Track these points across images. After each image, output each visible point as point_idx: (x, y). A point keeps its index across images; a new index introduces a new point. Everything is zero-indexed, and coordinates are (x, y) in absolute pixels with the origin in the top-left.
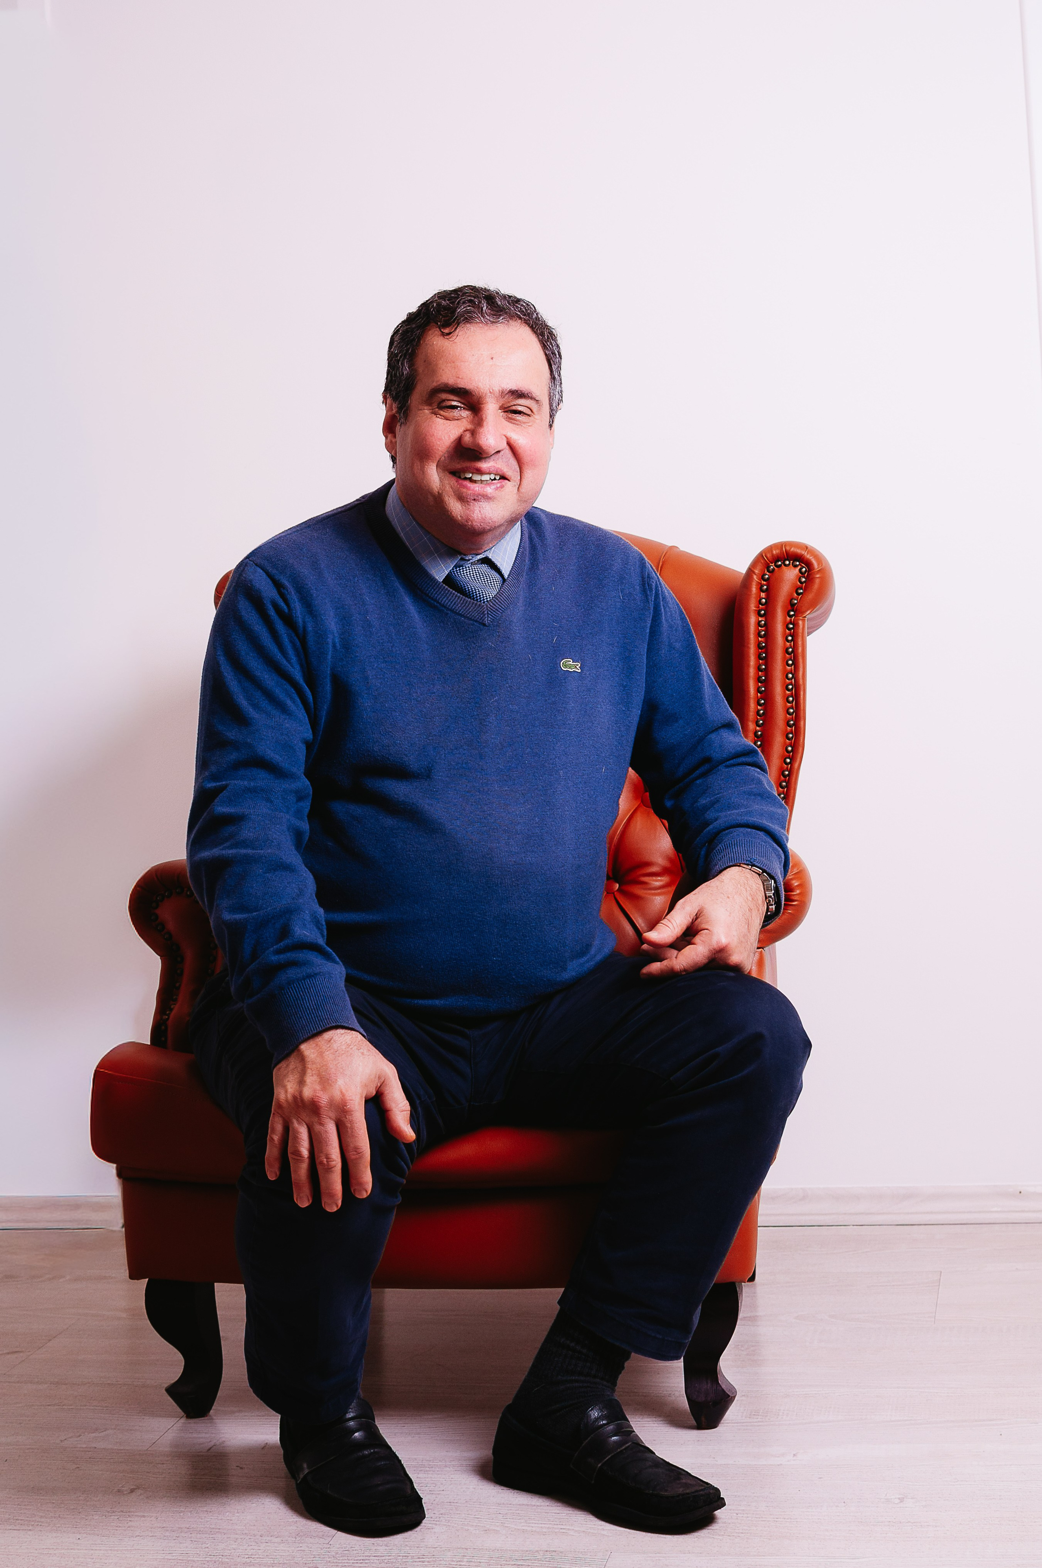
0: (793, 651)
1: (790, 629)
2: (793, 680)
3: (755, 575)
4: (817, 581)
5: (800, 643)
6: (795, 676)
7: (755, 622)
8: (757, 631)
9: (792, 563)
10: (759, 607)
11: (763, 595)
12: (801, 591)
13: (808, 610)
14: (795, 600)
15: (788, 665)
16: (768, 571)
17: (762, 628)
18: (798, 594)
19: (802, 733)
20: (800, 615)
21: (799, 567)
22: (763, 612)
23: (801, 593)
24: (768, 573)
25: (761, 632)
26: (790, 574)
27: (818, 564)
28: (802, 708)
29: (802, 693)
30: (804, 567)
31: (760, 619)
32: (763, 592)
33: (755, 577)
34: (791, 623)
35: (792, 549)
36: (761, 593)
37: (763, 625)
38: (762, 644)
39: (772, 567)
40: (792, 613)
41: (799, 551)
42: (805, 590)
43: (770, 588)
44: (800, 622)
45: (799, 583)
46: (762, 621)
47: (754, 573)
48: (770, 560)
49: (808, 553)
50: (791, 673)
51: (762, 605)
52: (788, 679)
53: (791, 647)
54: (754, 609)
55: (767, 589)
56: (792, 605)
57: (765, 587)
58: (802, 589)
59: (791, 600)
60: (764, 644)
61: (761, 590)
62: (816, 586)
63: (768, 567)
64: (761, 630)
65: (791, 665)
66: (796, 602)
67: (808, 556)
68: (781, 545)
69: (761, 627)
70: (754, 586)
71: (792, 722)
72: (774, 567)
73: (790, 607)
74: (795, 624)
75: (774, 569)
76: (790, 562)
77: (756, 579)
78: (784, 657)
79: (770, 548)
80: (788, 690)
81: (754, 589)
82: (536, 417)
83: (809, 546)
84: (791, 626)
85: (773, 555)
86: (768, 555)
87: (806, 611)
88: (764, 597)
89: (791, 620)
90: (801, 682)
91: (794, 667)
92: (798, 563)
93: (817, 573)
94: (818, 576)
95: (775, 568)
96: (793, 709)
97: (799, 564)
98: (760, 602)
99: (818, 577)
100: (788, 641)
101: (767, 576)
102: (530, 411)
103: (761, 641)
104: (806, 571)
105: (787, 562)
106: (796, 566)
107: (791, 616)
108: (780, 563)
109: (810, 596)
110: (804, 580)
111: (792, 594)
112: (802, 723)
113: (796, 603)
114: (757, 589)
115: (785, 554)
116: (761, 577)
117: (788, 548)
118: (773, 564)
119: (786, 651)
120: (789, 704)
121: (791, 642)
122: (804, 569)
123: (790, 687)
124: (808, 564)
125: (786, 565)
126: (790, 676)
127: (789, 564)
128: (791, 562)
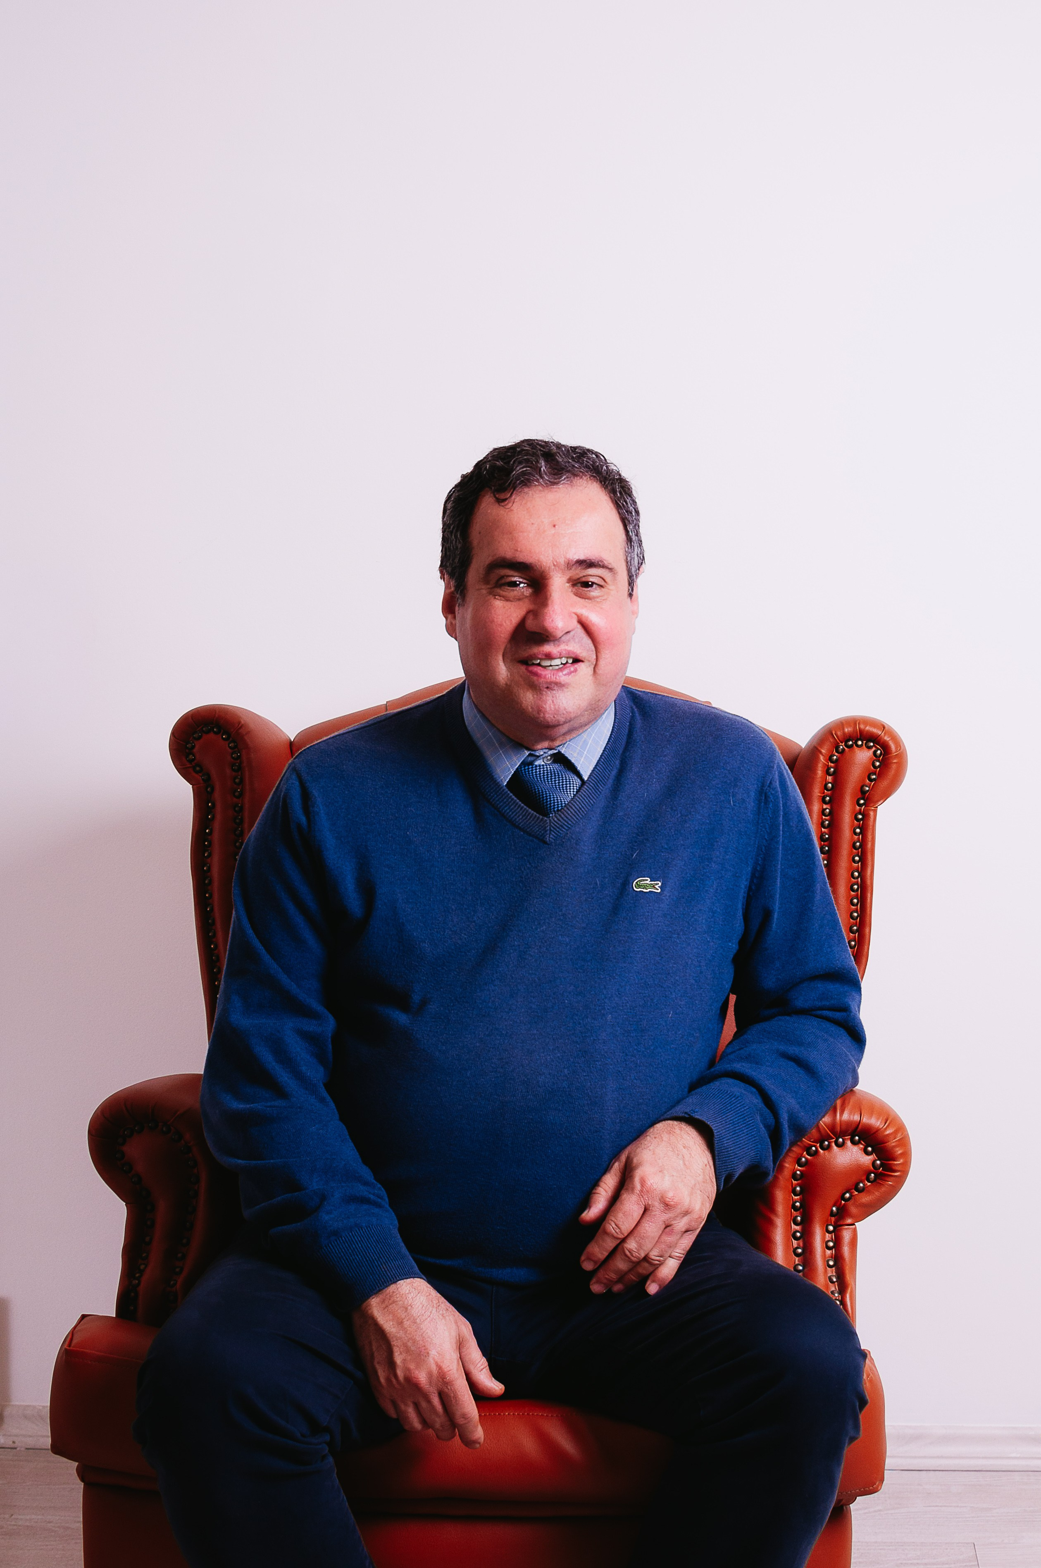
0: (860, 846)
1: (858, 820)
2: (859, 879)
3: (823, 755)
4: (894, 766)
5: (870, 837)
6: (862, 875)
7: (819, 810)
8: (821, 821)
9: (866, 744)
10: (824, 793)
11: (829, 779)
12: (874, 777)
13: (881, 800)
14: (867, 787)
15: (854, 861)
16: (837, 751)
17: (827, 818)
18: (871, 780)
19: (867, 941)
20: (872, 805)
21: (874, 749)
22: (828, 798)
23: (874, 779)
24: (836, 754)
25: (824, 822)
26: (863, 756)
27: (896, 748)
28: (868, 913)
29: (869, 895)
30: (879, 749)
31: (825, 807)
32: (830, 775)
33: (822, 758)
34: (860, 813)
35: (867, 728)
36: (828, 776)
37: (827, 814)
38: (825, 836)
39: (841, 747)
40: (862, 802)
41: (875, 730)
42: (880, 776)
43: (838, 773)
44: (872, 813)
45: (872, 768)
46: (826, 809)
47: (821, 752)
48: (841, 739)
49: (885, 733)
50: (857, 871)
51: (828, 790)
52: (854, 878)
53: (858, 841)
54: (819, 794)
55: (834, 771)
56: (863, 792)
57: (832, 770)
58: (875, 774)
59: (862, 787)
60: (827, 836)
61: (828, 773)
62: (892, 772)
63: (837, 747)
64: (825, 819)
65: (858, 862)
66: (867, 789)
67: (887, 738)
68: (854, 721)
69: (825, 816)
70: (820, 769)
71: (855, 928)
72: (844, 747)
73: (860, 795)
74: (866, 816)
75: (843, 750)
76: (862, 742)
77: (823, 761)
78: (851, 853)
79: (841, 724)
80: (853, 890)
81: (820, 772)
82: (611, 587)
83: (886, 726)
84: (860, 817)
85: (844, 733)
86: (839, 733)
87: (879, 801)
88: (830, 781)
89: (861, 810)
90: (868, 882)
91: (861, 865)
92: (872, 744)
93: (894, 759)
94: (895, 761)
95: (846, 748)
96: (858, 913)
97: (874, 746)
98: (826, 787)
99: (895, 763)
100: (855, 833)
101: (835, 757)
102: (603, 581)
103: (825, 832)
104: (881, 752)
105: (860, 743)
106: (869, 748)
107: (860, 805)
108: (851, 743)
109: (884, 784)
110: (878, 764)
111: (864, 780)
112: (867, 930)
113: (868, 791)
114: (823, 771)
115: (858, 732)
116: (828, 758)
117: (862, 727)
118: (843, 744)
119: (854, 846)
120: (853, 907)
121: (859, 835)
122: (879, 752)
123: (856, 887)
124: (885, 747)
125: (857, 746)
126: (856, 874)
127: (862, 745)
128: (864, 742)
